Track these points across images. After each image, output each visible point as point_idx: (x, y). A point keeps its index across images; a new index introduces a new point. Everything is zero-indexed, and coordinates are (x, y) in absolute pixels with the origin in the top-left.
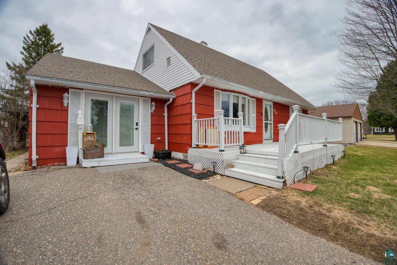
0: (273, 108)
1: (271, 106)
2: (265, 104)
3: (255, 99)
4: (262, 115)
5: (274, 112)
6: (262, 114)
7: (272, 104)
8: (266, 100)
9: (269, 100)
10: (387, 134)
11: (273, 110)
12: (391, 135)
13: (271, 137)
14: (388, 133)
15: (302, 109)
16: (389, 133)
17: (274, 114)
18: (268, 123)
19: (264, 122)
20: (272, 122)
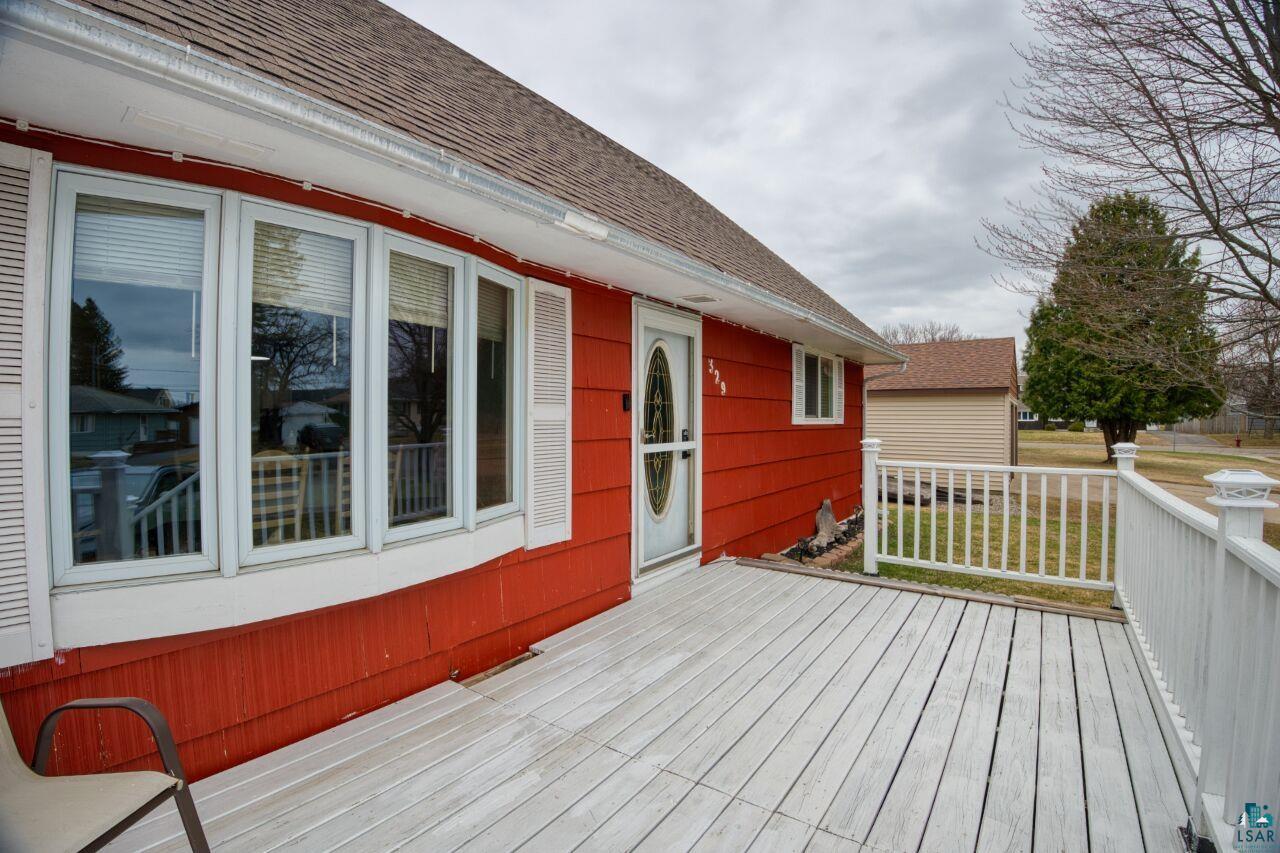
0: (705, 357)
1: (690, 340)
2: (646, 328)
3: (565, 293)
4: (626, 405)
5: (708, 378)
6: (626, 399)
7: (695, 330)
8: (657, 300)
9: (680, 307)
10: (1044, 429)
11: (706, 367)
12: (1054, 430)
13: (690, 539)
14: (1046, 426)
15: (842, 360)
16: (1050, 425)
17: (710, 392)
18: (670, 454)
19: (640, 450)
20: (696, 445)
